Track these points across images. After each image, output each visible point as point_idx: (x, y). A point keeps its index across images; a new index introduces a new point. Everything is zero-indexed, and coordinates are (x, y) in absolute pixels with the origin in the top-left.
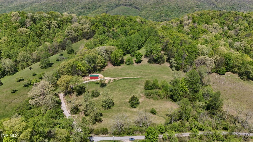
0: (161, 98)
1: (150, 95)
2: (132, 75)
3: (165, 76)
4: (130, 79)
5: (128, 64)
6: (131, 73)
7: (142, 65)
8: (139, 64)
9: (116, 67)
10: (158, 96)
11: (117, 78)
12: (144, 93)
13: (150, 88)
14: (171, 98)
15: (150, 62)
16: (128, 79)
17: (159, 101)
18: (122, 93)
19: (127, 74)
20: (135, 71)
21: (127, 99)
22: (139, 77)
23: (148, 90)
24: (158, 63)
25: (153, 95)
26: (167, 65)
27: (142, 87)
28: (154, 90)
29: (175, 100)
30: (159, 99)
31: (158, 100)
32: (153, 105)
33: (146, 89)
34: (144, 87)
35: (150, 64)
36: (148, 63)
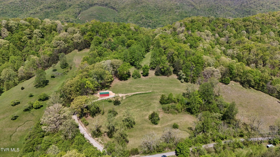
0: (179, 112)
1: (168, 110)
2: (144, 90)
3: (176, 89)
4: (143, 94)
5: (135, 78)
6: (142, 88)
7: (150, 78)
8: (146, 77)
9: (123, 82)
10: (176, 109)
11: (128, 94)
12: (161, 108)
13: (166, 103)
14: (188, 111)
15: (157, 74)
16: (140, 94)
17: (177, 115)
18: (139, 110)
19: (138, 89)
20: (145, 85)
21: (146, 115)
22: (150, 91)
23: (164, 105)
24: (166, 76)
25: (170, 109)
26: (175, 76)
27: (158, 101)
28: (171, 104)
29: (192, 113)
30: (177, 113)
31: (176, 114)
32: (174, 119)
33: (162, 104)
34: (160, 101)
35: (157, 76)
36: (156, 76)
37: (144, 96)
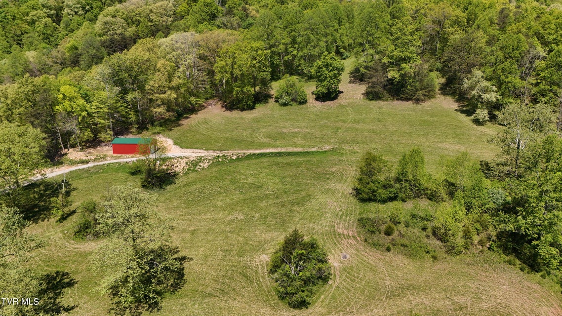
0: (452, 250)
1: (388, 233)
2: (301, 142)
3: (446, 145)
4: (289, 154)
5: (285, 105)
6: (295, 135)
7: (341, 106)
8: (329, 103)
10: (434, 233)
11: (230, 153)
12: (353, 220)
13: (384, 196)
14: (506, 250)
15: (372, 95)
16: (279, 154)
17: (438, 266)
18: (241, 217)
19: (276, 137)
20: (314, 127)
21: (260, 247)
22: (327, 147)
23: (373, 206)
24: (408, 99)
25: (402, 228)
26: (449, 104)
27: (347, 188)
28: (409, 205)
29: (533, 264)
30: (441, 254)
31: (435, 258)
32: (413, 288)
33: (363, 200)
34: (356, 189)
35: (373, 102)
36: (368, 102)
37: (290, 164)
